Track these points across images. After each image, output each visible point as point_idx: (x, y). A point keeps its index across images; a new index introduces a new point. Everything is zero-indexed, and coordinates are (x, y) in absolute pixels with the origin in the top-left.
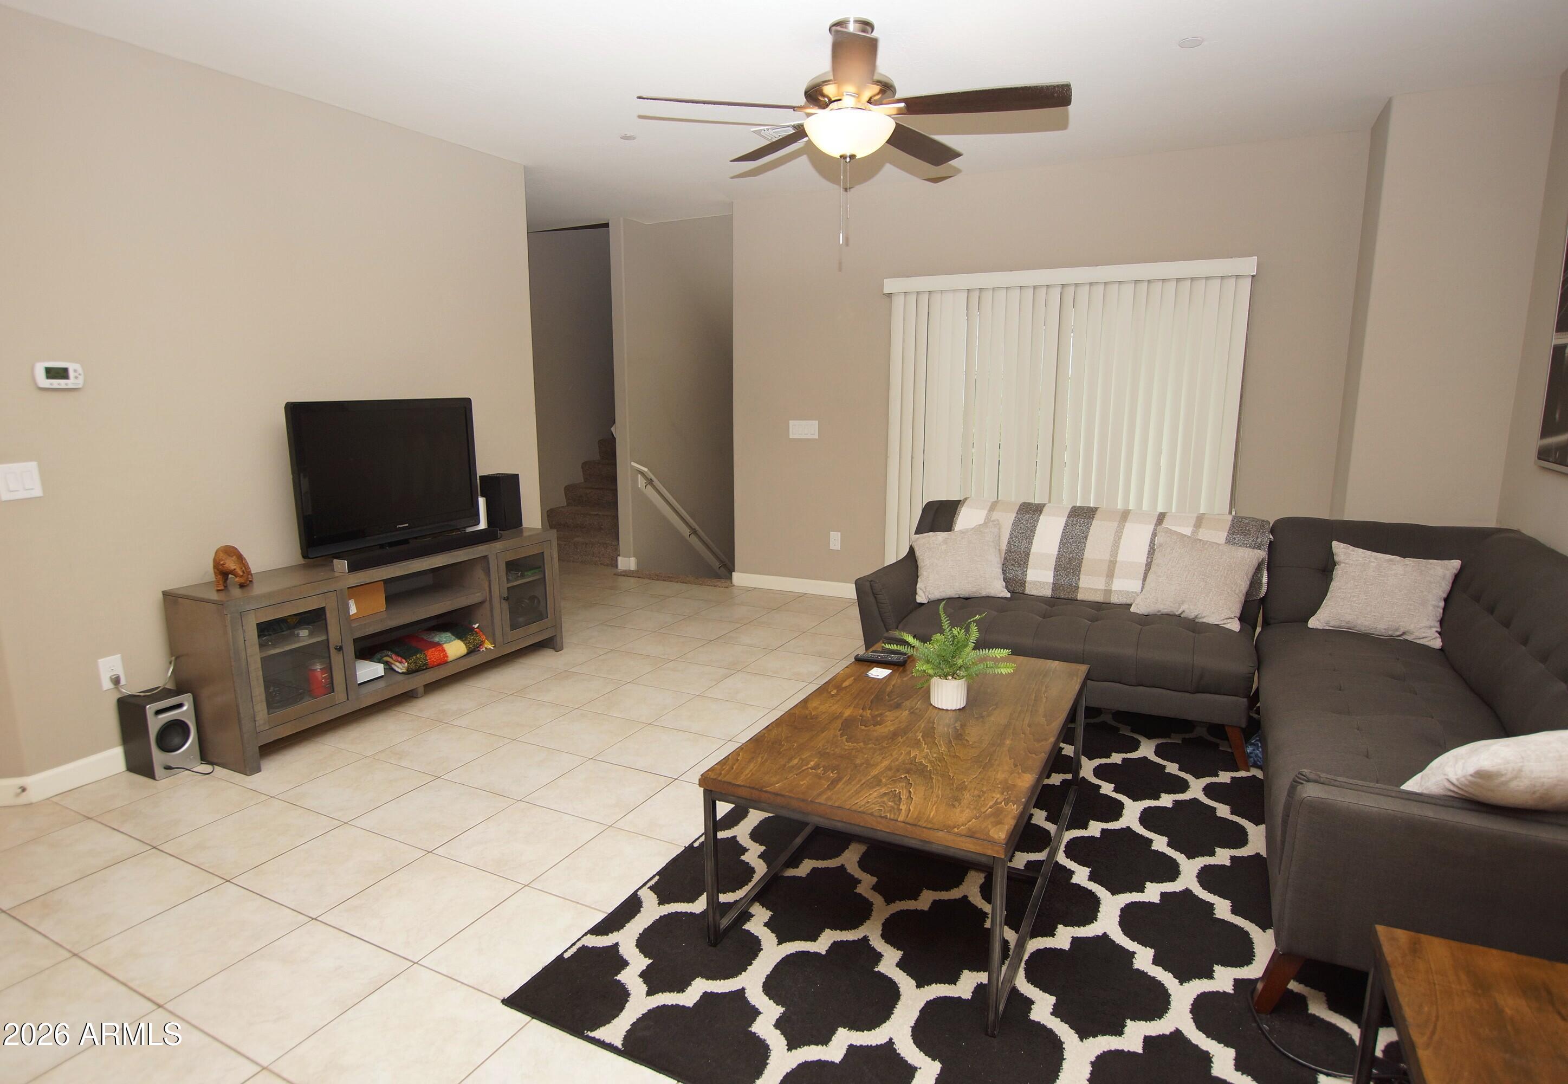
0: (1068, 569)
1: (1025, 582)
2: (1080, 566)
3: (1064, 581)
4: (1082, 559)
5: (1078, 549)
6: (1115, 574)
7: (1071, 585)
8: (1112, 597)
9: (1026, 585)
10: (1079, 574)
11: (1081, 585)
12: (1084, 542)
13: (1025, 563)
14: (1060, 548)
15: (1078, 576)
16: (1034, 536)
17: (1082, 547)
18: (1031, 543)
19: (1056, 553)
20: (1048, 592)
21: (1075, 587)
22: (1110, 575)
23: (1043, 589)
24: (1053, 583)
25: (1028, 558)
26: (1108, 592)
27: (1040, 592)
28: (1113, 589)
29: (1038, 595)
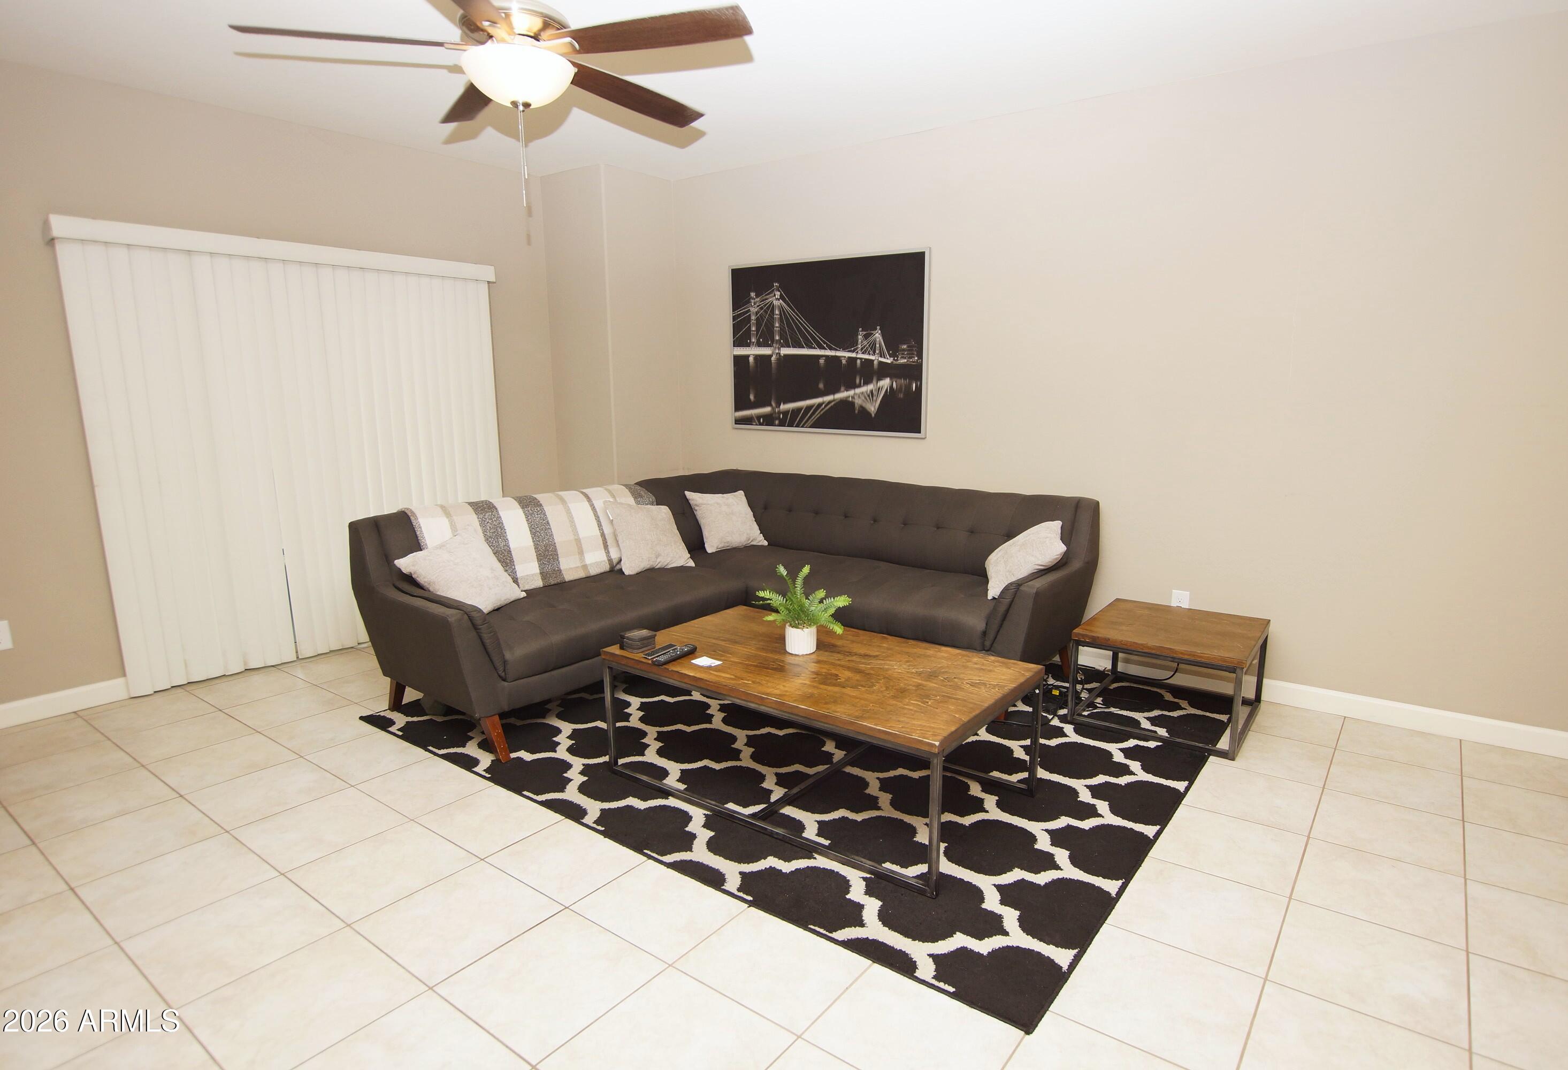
0: (547, 556)
1: (517, 579)
2: (556, 550)
3: (548, 568)
4: (555, 543)
5: (547, 535)
6: (584, 550)
7: (554, 570)
8: (590, 570)
9: (519, 582)
10: (558, 557)
11: (562, 567)
12: (549, 528)
13: (510, 561)
14: (533, 539)
15: (558, 560)
16: (506, 533)
17: (549, 533)
18: (506, 540)
19: (532, 544)
20: (539, 583)
21: (558, 570)
22: (581, 553)
23: (533, 581)
24: (541, 573)
25: (511, 555)
26: (585, 567)
27: (532, 584)
28: (587, 563)
29: (531, 588)
